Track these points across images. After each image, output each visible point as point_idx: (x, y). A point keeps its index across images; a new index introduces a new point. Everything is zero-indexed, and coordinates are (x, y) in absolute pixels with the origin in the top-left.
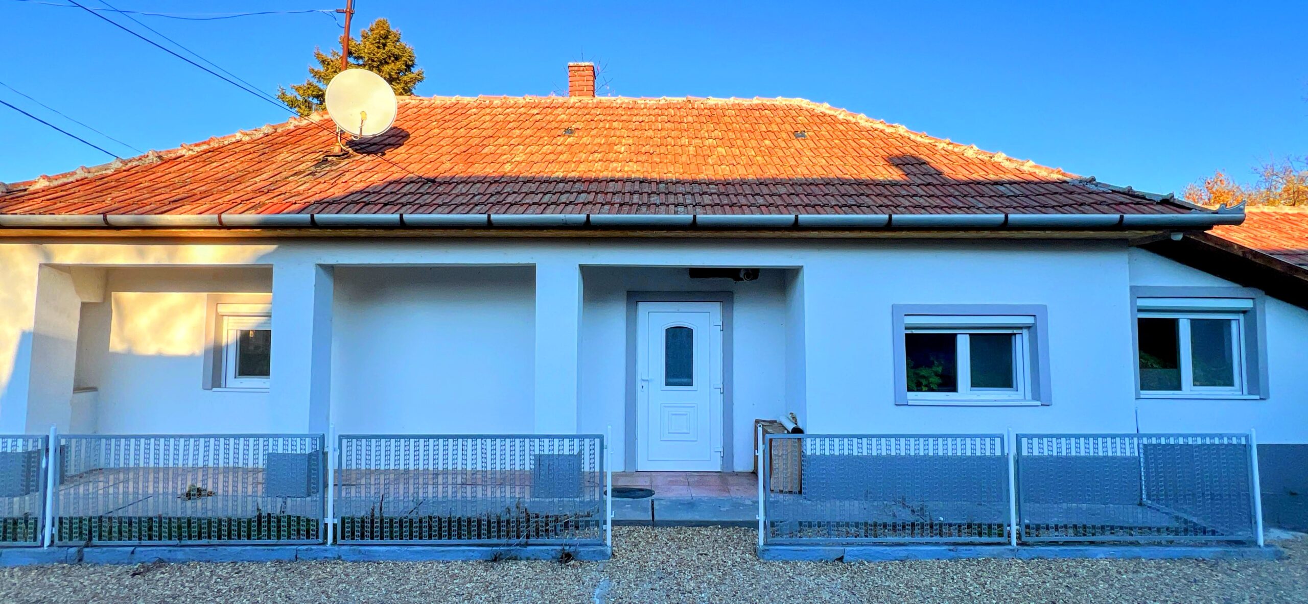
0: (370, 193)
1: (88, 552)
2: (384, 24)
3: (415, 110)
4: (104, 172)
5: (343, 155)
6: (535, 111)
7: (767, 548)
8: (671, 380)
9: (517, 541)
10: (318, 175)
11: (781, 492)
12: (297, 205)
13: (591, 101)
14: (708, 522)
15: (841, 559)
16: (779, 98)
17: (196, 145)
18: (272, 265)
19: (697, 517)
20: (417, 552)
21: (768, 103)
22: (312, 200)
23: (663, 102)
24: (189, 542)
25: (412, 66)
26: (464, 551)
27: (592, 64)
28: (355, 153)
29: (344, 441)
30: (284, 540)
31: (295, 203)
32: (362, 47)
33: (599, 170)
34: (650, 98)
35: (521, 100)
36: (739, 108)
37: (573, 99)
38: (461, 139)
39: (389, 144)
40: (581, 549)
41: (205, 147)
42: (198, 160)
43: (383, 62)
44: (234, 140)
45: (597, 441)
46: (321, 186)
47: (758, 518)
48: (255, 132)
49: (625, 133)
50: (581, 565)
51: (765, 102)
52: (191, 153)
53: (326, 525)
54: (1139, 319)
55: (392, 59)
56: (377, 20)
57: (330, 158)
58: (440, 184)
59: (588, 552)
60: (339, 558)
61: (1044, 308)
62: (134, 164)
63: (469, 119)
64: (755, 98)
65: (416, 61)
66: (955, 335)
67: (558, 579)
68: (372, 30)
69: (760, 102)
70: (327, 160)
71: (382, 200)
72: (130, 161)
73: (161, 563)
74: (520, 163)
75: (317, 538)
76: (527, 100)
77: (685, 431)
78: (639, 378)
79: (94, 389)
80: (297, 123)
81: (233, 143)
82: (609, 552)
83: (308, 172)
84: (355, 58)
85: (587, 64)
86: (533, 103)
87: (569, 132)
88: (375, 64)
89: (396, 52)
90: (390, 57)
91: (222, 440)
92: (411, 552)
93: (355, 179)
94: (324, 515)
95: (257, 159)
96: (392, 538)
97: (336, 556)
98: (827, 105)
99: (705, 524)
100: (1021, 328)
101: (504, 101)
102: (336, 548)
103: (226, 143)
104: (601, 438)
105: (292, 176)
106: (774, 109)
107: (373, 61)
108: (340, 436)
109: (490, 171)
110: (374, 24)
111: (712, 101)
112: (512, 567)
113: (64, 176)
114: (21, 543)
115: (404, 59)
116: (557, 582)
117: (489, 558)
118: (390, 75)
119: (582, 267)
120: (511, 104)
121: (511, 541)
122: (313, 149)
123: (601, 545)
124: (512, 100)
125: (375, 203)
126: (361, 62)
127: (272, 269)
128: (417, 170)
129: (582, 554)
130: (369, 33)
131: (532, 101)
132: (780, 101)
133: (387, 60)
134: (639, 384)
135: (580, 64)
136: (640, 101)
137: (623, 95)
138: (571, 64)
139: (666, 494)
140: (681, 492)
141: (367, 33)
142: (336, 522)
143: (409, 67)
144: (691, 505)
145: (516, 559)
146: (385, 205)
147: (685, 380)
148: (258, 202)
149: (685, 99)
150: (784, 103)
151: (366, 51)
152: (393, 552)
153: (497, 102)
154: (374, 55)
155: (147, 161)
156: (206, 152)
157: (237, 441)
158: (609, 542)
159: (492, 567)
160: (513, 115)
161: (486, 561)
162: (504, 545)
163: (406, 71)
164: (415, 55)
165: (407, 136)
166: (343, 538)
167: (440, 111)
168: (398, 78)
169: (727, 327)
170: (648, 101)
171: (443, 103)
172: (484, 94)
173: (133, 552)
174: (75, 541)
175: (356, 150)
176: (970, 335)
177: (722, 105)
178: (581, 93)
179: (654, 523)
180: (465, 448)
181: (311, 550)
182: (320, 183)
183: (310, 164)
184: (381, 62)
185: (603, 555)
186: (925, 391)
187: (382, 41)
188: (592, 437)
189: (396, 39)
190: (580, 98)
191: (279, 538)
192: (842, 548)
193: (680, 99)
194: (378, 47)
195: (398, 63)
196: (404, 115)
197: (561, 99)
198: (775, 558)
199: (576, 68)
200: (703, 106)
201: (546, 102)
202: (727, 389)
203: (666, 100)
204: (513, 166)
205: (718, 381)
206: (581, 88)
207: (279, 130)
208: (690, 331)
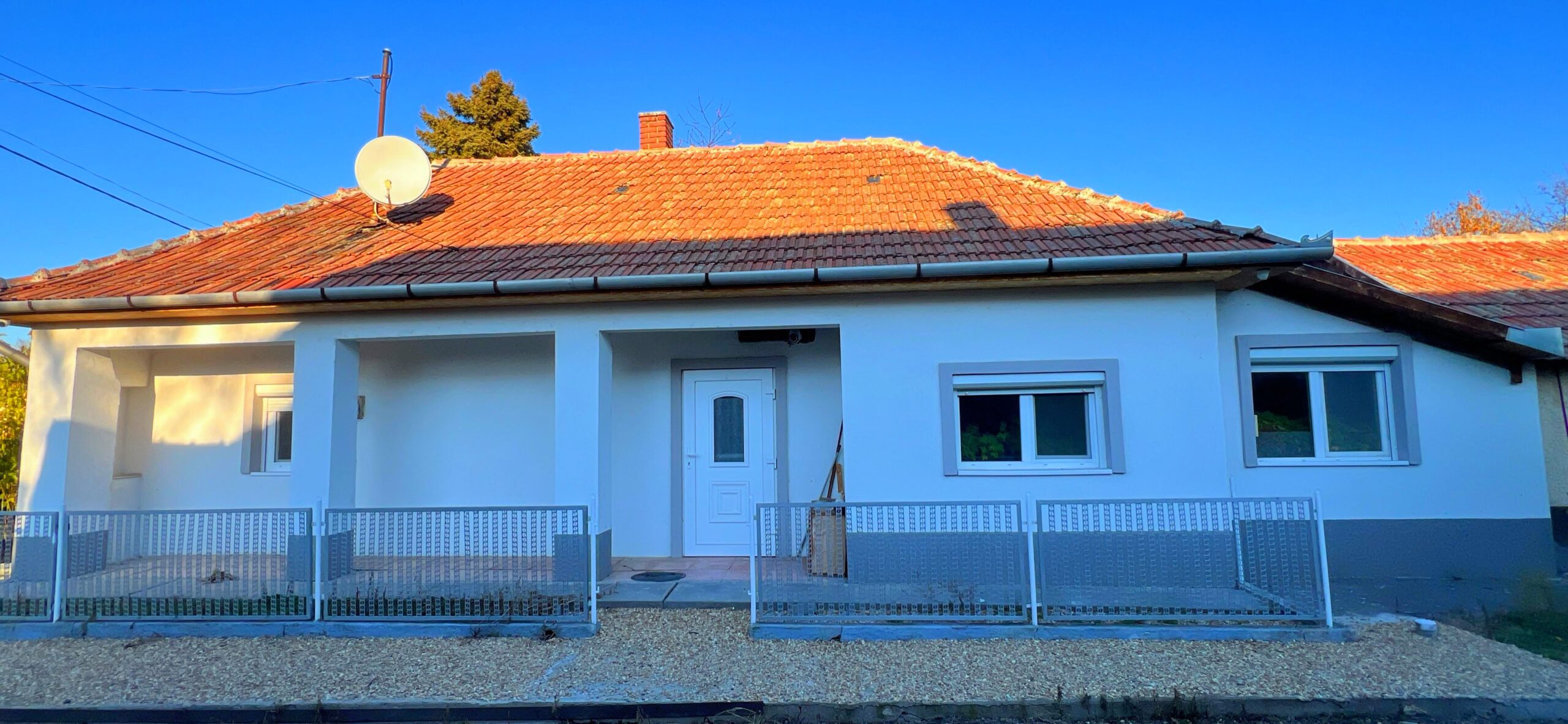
0: (390, 265)
1: (91, 626)
2: (494, 76)
3: (471, 174)
4: (144, 254)
5: (378, 226)
6: (594, 168)
7: (758, 625)
8: (720, 456)
9: (500, 618)
10: (347, 248)
12: (315, 279)
13: (659, 154)
15: (838, 638)
16: (869, 139)
17: (239, 223)
18: (294, 342)
19: (713, 598)
20: (400, 628)
21: (855, 145)
22: (329, 274)
23: (738, 150)
24: (185, 618)
25: (527, 120)
26: (446, 627)
27: (665, 113)
28: (392, 224)
29: (331, 515)
30: (273, 616)
31: (313, 278)
32: (471, 104)
34: (725, 147)
35: (584, 157)
36: (820, 153)
37: (641, 153)
38: (506, 203)
39: (430, 212)
40: (564, 626)
41: (247, 224)
42: (237, 237)
43: (495, 118)
44: (278, 215)
45: (580, 513)
46: (347, 259)
47: (749, 594)
48: (300, 206)
49: (683, 186)
50: (561, 641)
51: (851, 144)
52: (232, 230)
53: (314, 601)
54: (1254, 375)
55: (505, 114)
56: (488, 73)
57: (364, 230)
58: (465, 251)
59: (570, 629)
60: (325, 634)
61: (1115, 363)
62: (174, 244)
63: (523, 181)
64: (842, 140)
65: (531, 115)
66: (1018, 396)
67: (525, 653)
68: (482, 84)
69: (846, 144)
70: (361, 232)
71: (398, 272)
72: (171, 242)
73: (158, 636)
74: (555, 226)
75: (305, 614)
76: (591, 156)
77: (735, 511)
78: (686, 452)
79: (139, 475)
80: (345, 195)
81: (276, 219)
82: (593, 628)
83: (337, 246)
84: (465, 116)
85: (659, 113)
86: (598, 159)
87: (623, 189)
88: (485, 122)
89: (508, 106)
90: (502, 113)
91: (215, 515)
92: (394, 628)
93: (381, 251)
94: (312, 591)
95: (293, 235)
96: (377, 616)
97: (322, 632)
98: (918, 144)
99: (718, 606)
100: (1093, 386)
101: (566, 158)
102: (322, 623)
103: (270, 218)
104: (585, 510)
105: (322, 249)
106: (858, 151)
107: (483, 118)
108: (326, 510)
109: (510, 238)
110: (485, 78)
111: (793, 146)
112: (491, 643)
113: (105, 259)
114: (32, 617)
115: (517, 113)
116: (524, 655)
117: (471, 635)
118: (501, 132)
119: (603, 333)
120: (572, 162)
121: (492, 618)
122: (351, 222)
123: (583, 622)
124: (575, 157)
125: (390, 274)
126: (471, 120)
127: (293, 346)
128: (446, 240)
129: (564, 631)
130: (480, 88)
131: (596, 157)
132: (870, 142)
133: (499, 116)
134: (686, 461)
135: (651, 113)
136: (713, 151)
137: (697, 145)
138: (642, 114)
139: (695, 577)
140: (715, 576)
141: (478, 88)
142: (323, 598)
143: (523, 123)
144: (714, 587)
145: (495, 635)
146: (400, 275)
147: (736, 456)
148: (277, 278)
149: (762, 145)
150: (873, 143)
151: (475, 107)
152: (377, 627)
153: (559, 160)
154: (484, 111)
155: (188, 241)
156: (246, 229)
157: (229, 516)
158: (594, 618)
159: (469, 643)
160: (570, 174)
161: (467, 637)
162: (484, 622)
163: (520, 127)
164: (529, 109)
165: (452, 202)
166: (330, 614)
167: (496, 172)
168: (511, 136)
169: (781, 397)
170: (721, 151)
171: (503, 164)
172: (549, 152)
173: (132, 627)
174: (82, 616)
175: (393, 221)
176: (1034, 395)
177: (801, 151)
178: (653, 145)
179: (664, 605)
180: (447, 521)
181: (298, 625)
182: (346, 256)
183: (343, 236)
184: (492, 119)
185: (586, 632)
186: (985, 460)
187: (493, 95)
188: (575, 508)
189: (507, 92)
190: (647, 151)
191: (269, 614)
192: (840, 626)
193: (757, 146)
194: (489, 103)
195: (510, 119)
196: (458, 179)
197: (627, 153)
198: (766, 637)
199: (647, 119)
200: (780, 153)
201: (610, 158)
202: (781, 464)
203: (741, 148)
204: (548, 229)
205: (771, 456)
206: (653, 139)
207: (325, 203)
208: (740, 401)
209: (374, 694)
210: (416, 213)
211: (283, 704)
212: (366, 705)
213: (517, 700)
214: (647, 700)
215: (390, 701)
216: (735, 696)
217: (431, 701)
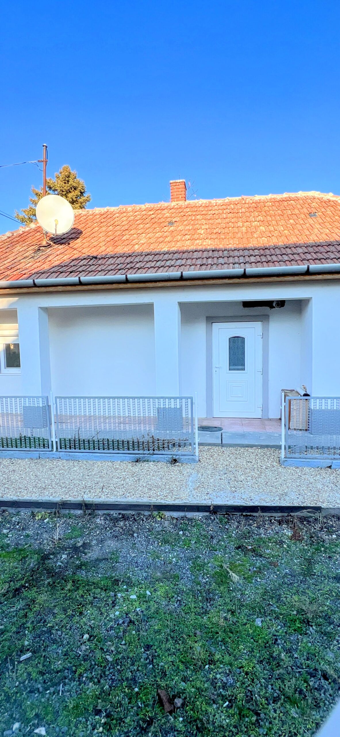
0: (63, 266)
2: (67, 169)
3: (85, 217)
5: (48, 246)
6: (151, 213)
7: (286, 460)
8: (232, 367)
9: (148, 452)
10: (36, 258)
11: (295, 429)
12: (26, 275)
13: (183, 204)
14: (253, 445)
15: (330, 467)
18: (16, 308)
19: (246, 442)
20: (98, 456)
21: (293, 196)
22: (33, 272)
23: (227, 201)
25: (84, 192)
26: (121, 457)
27: (184, 180)
28: (54, 245)
29: (58, 400)
30: (32, 449)
31: (25, 274)
32: (56, 184)
33: (188, 245)
34: (219, 199)
35: (143, 207)
36: (274, 201)
37: (173, 204)
38: (110, 233)
39: (72, 238)
40: (181, 457)
43: (68, 191)
45: (189, 400)
46: (38, 264)
47: (281, 443)
48: (3, 236)
49: (204, 222)
50: (182, 465)
51: (291, 196)
53: (52, 442)
55: (73, 189)
56: (63, 167)
57: (41, 248)
58: (100, 259)
59: (186, 459)
60: (60, 458)
63: (114, 220)
64: (285, 193)
65: (86, 189)
68: (61, 173)
69: (287, 196)
70: (40, 249)
71: (69, 270)
74: (143, 244)
75: (48, 448)
76: (147, 206)
77: (240, 395)
78: (214, 365)
80: (23, 230)
82: (197, 459)
83: (30, 257)
84: (53, 190)
85: (181, 181)
86: (150, 208)
87: (171, 223)
88: (64, 193)
89: (75, 185)
90: (71, 188)
93: (54, 259)
94: (51, 437)
95: (4, 251)
96: (85, 449)
97: (59, 457)
98: (331, 194)
99: (251, 446)
101: (133, 208)
102: (58, 453)
104: (191, 398)
105: (22, 259)
106: (297, 199)
107: (63, 191)
108: (55, 397)
109: (126, 250)
110: (62, 169)
111: (257, 198)
112: (145, 465)
115: (79, 188)
116: (169, 473)
117: (134, 461)
118: (72, 199)
119: (179, 303)
120: (137, 210)
121: (145, 452)
122: (32, 244)
123: (193, 455)
124: (138, 207)
125: (66, 272)
126: (56, 192)
127: (17, 311)
128: (87, 252)
129: (182, 459)
130: (60, 175)
131: (150, 207)
132: (301, 194)
133: (70, 190)
134: (214, 370)
135: (177, 181)
136: (213, 201)
137: (203, 198)
138: (171, 181)
139: (229, 430)
140: (238, 429)
141: (58, 175)
142: (57, 440)
143: (82, 193)
144: (243, 436)
145: (148, 461)
146: (71, 272)
147: (240, 367)
148: (6, 274)
149: (240, 198)
150: (303, 195)
151: (59, 186)
153: (130, 209)
154: (63, 188)
158: (197, 454)
159: (136, 465)
160: (139, 216)
161: (132, 462)
162: (141, 454)
163: (81, 196)
164: (85, 186)
165: (81, 232)
166: (61, 448)
167: (98, 216)
168: (77, 201)
169: (265, 336)
170: (217, 201)
171: (100, 212)
172: (122, 205)
175: (54, 243)
177: (263, 200)
178: (178, 199)
179: (222, 445)
180: (119, 404)
181: (46, 453)
182: (37, 262)
183: (31, 252)
185: (194, 460)
187: (67, 179)
188: (187, 398)
189: (74, 177)
190: (177, 203)
191: (30, 448)
192: (331, 461)
193: (237, 198)
194: (65, 183)
195: (76, 192)
196: (79, 220)
197: (166, 204)
198: (291, 465)
199: (174, 184)
200: (251, 202)
201: (157, 207)
202: (265, 372)
203: (229, 200)
204: (139, 246)
205: (260, 367)
206: (178, 196)
207: (15, 234)
208: (243, 339)
209: (108, 496)
210: (64, 239)
211: (64, 500)
212: (106, 502)
213: (185, 502)
214: (256, 503)
215: (119, 500)
216: (302, 503)
217: (140, 500)
